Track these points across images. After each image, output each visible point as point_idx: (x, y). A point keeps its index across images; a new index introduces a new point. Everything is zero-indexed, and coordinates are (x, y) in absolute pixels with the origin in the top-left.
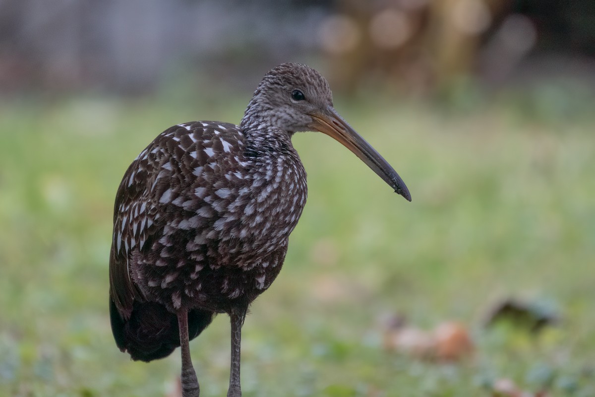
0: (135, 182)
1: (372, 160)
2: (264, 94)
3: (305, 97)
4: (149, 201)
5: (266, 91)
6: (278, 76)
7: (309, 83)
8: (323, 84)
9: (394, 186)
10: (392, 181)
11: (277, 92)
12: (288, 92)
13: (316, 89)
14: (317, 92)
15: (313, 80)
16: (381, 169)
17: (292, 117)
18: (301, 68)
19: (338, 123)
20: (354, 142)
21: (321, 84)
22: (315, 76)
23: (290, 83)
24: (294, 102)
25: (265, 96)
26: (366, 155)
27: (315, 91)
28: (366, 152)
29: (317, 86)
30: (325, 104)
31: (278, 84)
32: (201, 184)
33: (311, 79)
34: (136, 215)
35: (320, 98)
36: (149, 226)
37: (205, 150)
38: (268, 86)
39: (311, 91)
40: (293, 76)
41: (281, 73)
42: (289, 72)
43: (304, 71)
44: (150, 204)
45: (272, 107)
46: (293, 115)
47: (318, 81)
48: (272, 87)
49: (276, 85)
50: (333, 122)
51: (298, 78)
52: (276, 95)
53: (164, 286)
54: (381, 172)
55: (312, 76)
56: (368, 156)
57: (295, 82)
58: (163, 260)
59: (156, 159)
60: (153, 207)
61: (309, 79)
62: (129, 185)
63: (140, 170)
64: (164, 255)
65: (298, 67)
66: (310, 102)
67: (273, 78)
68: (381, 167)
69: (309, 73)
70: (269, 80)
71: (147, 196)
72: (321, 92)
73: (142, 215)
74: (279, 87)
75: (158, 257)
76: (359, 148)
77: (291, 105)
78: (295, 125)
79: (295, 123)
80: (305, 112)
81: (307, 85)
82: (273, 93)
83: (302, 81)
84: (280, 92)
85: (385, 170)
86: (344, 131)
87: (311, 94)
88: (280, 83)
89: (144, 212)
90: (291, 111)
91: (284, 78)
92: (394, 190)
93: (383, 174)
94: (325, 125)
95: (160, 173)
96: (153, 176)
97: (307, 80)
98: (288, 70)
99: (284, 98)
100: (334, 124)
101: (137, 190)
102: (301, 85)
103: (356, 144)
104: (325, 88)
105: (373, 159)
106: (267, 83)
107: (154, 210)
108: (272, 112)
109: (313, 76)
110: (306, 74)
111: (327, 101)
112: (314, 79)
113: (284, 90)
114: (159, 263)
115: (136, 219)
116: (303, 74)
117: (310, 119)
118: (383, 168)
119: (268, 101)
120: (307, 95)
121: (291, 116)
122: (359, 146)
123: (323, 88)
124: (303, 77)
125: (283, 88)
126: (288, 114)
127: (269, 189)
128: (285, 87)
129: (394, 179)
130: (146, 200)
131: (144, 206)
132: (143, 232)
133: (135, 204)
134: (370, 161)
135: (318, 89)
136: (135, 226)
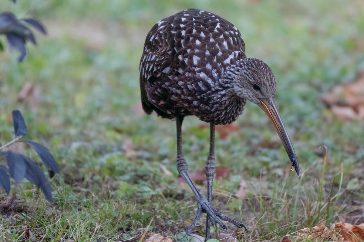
3: (260, 90)
4: (157, 55)
6: (250, 71)
7: (264, 84)
11: (246, 80)
12: (251, 84)
14: (267, 89)
15: (267, 82)
17: (250, 97)
18: (263, 72)
19: (274, 111)
21: (271, 85)
23: (254, 79)
24: (254, 90)
27: (266, 89)
30: (270, 97)
31: (248, 75)
33: (266, 81)
34: (149, 59)
35: (268, 93)
39: (264, 88)
40: (257, 76)
41: (252, 71)
42: (257, 72)
44: (156, 57)
45: (241, 86)
47: (270, 82)
48: (244, 75)
50: (271, 109)
51: (259, 78)
57: (257, 80)
60: (157, 60)
61: (265, 81)
66: (262, 93)
67: (247, 71)
68: (289, 149)
69: (266, 78)
72: (270, 90)
73: (152, 62)
74: (248, 78)
80: (257, 97)
81: (263, 84)
82: (243, 79)
83: (261, 81)
84: (248, 81)
85: (290, 151)
86: (275, 117)
87: (264, 90)
89: (153, 61)
90: (250, 94)
91: (252, 74)
97: (264, 82)
99: (249, 85)
102: (260, 83)
104: (273, 87)
107: (158, 62)
108: (240, 89)
109: (268, 79)
111: (272, 95)
115: (149, 62)
116: (263, 76)
117: (260, 102)
119: (240, 82)
124: (262, 79)
128: (251, 80)
129: (293, 159)
130: (156, 54)
131: (154, 57)
132: (150, 72)
133: (150, 53)
134: (284, 141)
135: (268, 87)
136: (147, 66)
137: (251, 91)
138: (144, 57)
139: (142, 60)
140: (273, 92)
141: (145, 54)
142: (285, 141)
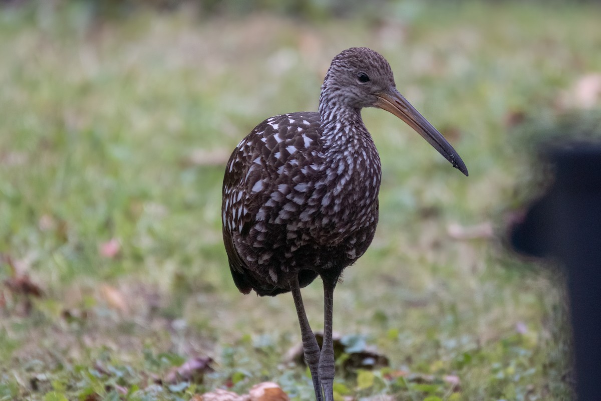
0: (233, 170)
1: (432, 138)
2: (332, 77)
3: (370, 78)
4: (244, 191)
5: (334, 73)
6: (344, 60)
7: (372, 66)
8: (385, 66)
9: (453, 162)
10: (451, 157)
11: (344, 74)
12: (354, 75)
13: (378, 71)
14: (380, 73)
16: (440, 146)
17: (358, 96)
18: (365, 52)
19: (400, 102)
20: (415, 120)
21: (383, 66)
22: (377, 59)
23: (355, 67)
24: (360, 83)
25: (333, 78)
26: (426, 132)
27: (378, 73)
28: (427, 130)
29: (379, 69)
30: (388, 85)
31: (345, 67)
32: (283, 180)
33: (374, 62)
34: (234, 202)
35: (383, 79)
36: (245, 214)
37: (287, 148)
38: (336, 68)
39: (375, 73)
40: (357, 59)
41: (346, 58)
42: (354, 56)
43: (366, 55)
44: (245, 194)
45: (339, 87)
46: (359, 94)
47: (380, 63)
48: (339, 69)
49: (342, 68)
50: (396, 102)
51: (362, 61)
52: (344, 76)
53: (260, 262)
54: (440, 148)
55: (374, 59)
56: (428, 134)
57: (359, 66)
58: (260, 242)
59: (249, 152)
60: (247, 197)
62: (230, 171)
63: (237, 160)
64: (259, 238)
65: (361, 52)
66: (374, 83)
67: (339, 62)
68: (441, 144)
69: (372, 57)
70: (337, 63)
71: (243, 186)
72: (384, 74)
73: (239, 203)
74: (345, 69)
75: (256, 240)
76: (419, 126)
77: (357, 85)
78: (361, 103)
79: (361, 101)
80: (370, 93)
81: (370, 67)
82: (340, 75)
83: (365, 64)
84: (346, 74)
85: (443, 147)
86: (405, 111)
87: (373, 75)
88: (346, 66)
89: (241, 200)
90: (356, 90)
91: (349, 61)
92: (453, 165)
93: (442, 150)
94: (389, 104)
95: (252, 166)
96: (247, 169)
97: (371, 63)
98: (353, 54)
99: (350, 79)
100: (396, 103)
101: (236, 178)
102: (365, 68)
103: (417, 122)
104: (387, 69)
105: (433, 136)
106: (335, 66)
107: (248, 199)
108: (339, 92)
109: (376, 59)
110: (369, 58)
111: (389, 82)
112: (377, 62)
113: (351, 72)
114: (256, 245)
115: (234, 205)
116: (366, 57)
117: (375, 98)
118: (442, 145)
119: (336, 82)
120: (371, 77)
121: (356, 95)
122: (420, 124)
123: (385, 70)
124: (367, 61)
125: (349, 70)
126: (354, 93)
127: (343, 182)
128: (351, 69)
129: (452, 155)
130: (242, 189)
131: (241, 194)
132: (240, 218)
133: (234, 191)
134: (430, 138)
135: (381, 71)
136: (234, 211)
137: (357, 86)
138: (226, 203)
139: (223, 208)
140: (390, 77)
141: (226, 198)
142: (432, 135)
